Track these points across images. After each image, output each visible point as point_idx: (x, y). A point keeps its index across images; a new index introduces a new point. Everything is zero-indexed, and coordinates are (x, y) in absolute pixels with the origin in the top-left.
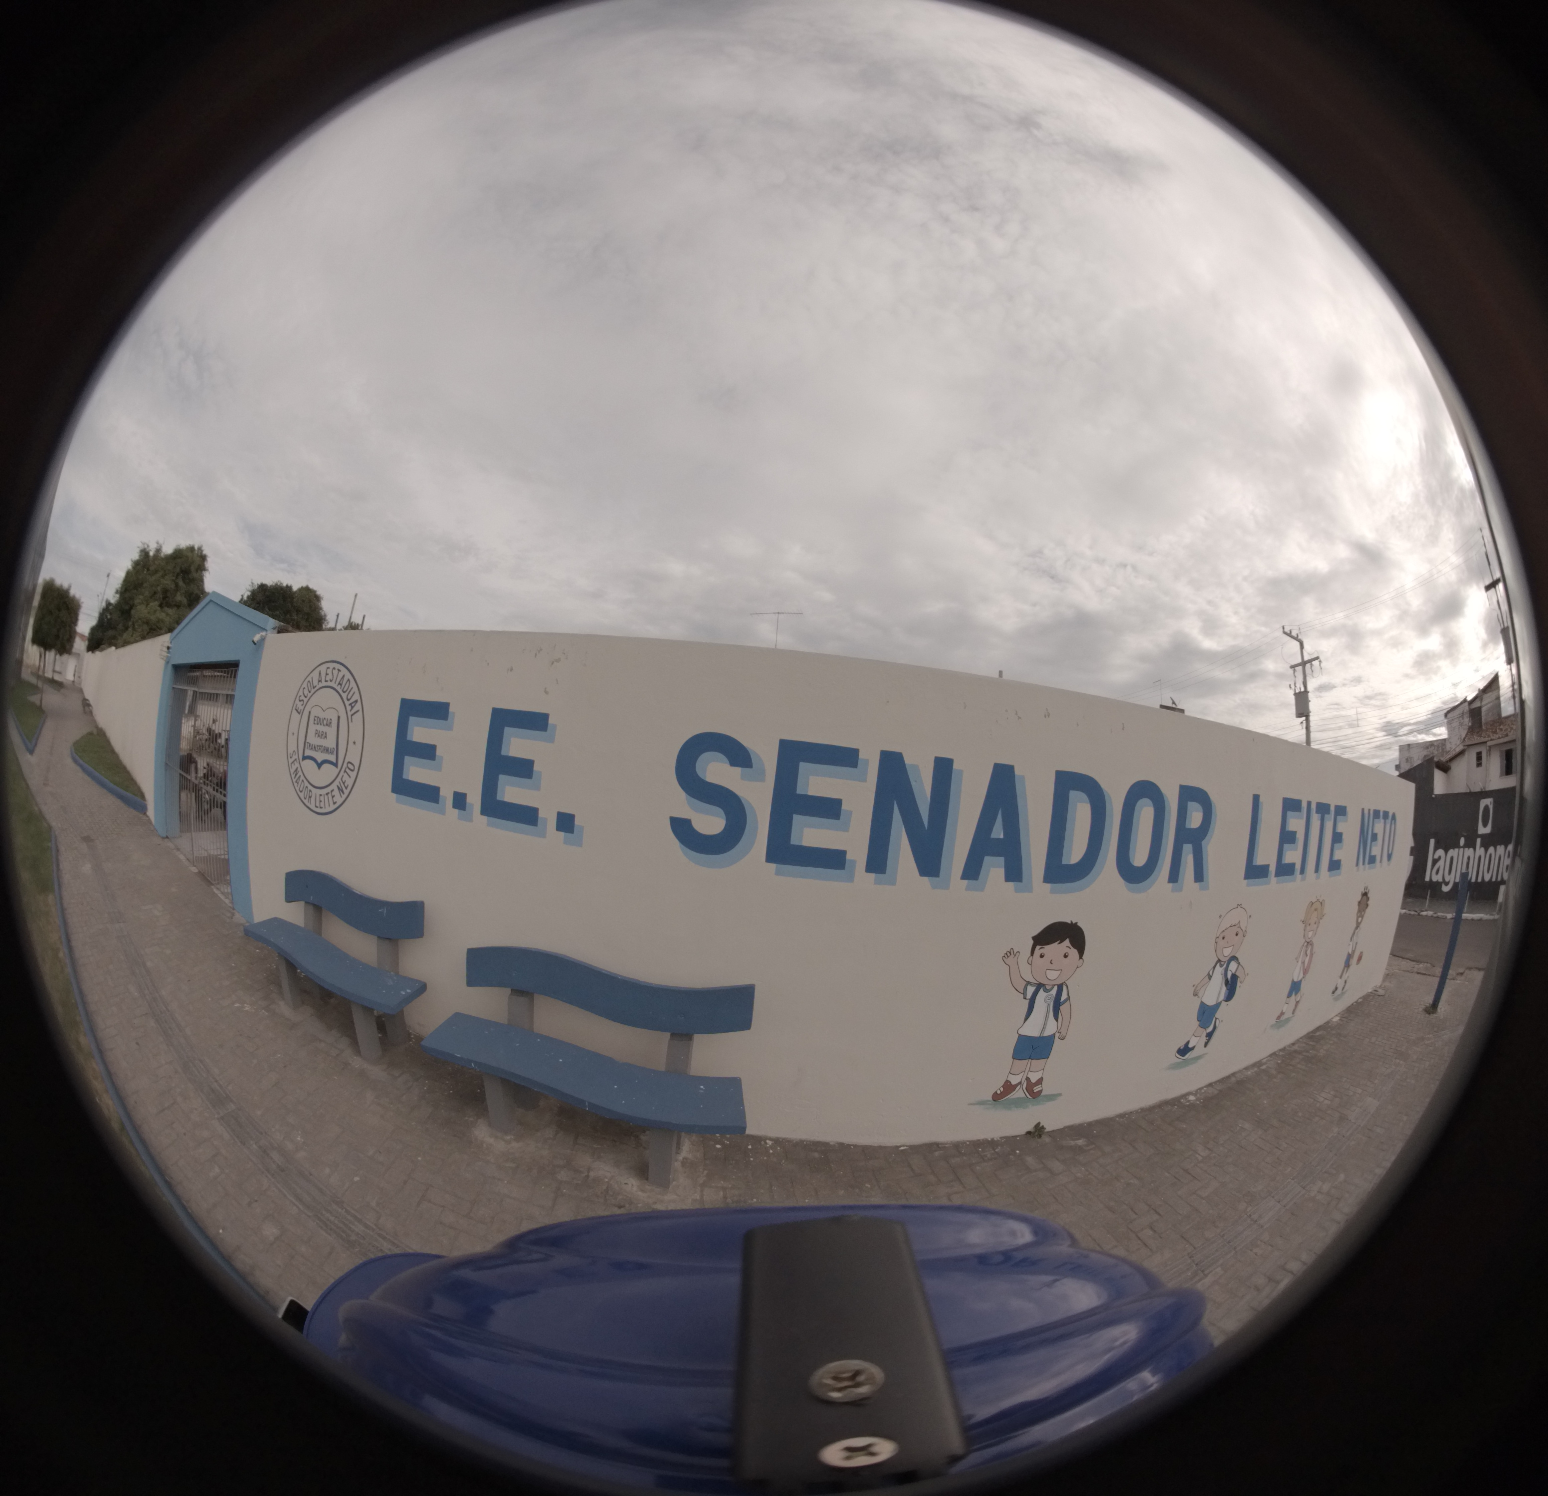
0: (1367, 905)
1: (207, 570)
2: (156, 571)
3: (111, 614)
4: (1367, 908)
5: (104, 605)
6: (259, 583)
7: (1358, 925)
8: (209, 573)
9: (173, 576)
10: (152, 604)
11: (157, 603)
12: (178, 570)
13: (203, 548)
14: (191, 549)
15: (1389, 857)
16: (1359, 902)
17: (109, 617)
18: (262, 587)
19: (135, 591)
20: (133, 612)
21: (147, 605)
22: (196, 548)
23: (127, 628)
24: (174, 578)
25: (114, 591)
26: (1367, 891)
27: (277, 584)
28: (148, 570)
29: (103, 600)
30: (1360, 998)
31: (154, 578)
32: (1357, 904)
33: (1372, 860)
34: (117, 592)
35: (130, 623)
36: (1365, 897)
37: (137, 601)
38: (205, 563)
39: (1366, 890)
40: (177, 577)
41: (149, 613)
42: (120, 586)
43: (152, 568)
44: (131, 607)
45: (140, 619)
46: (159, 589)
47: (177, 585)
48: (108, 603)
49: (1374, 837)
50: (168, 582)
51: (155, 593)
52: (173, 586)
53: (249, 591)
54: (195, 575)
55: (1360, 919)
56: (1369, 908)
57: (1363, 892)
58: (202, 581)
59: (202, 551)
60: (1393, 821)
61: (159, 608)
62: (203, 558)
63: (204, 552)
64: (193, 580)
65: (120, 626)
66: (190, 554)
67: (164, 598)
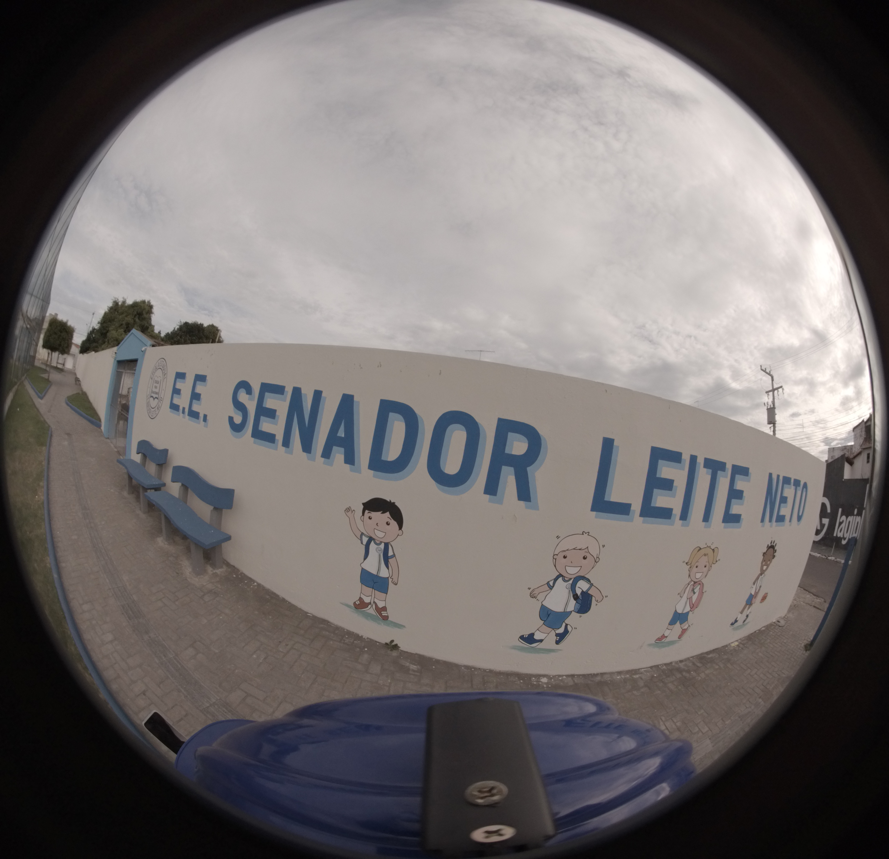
0: (774, 556)
1: (154, 313)
2: (122, 313)
3: (95, 335)
4: (773, 558)
5: (91, 329)
6: (185, 322)
7: (762, 572)
8: (155, 315)
9: (133, 316)
10: (119, 330)
11: (122, 330)
12: (135, 313)
13: (151, 302)
14: (144, 302)
15: (799, 518)
16: (764, 554)
17: (94, 336)
18: (186, 324)
19: (110, 323)
20: (108, 334)
21: (117, 331)
22: (146, 301)
23: (104, 343)
24: (133, 317)
25: (97, 322)
26: (774, 545)
27: (195, 323)
28: (118, 312)
29: (90, 327)
30: (764, 627)
31: (121, 317)
32: (762, 554)
33: (781, 519)
34: (99, 323)
35: (106, 340)
36: (771, 549)
37: (110, 329)
38: (152, 310)
39: (772, 544)
40: (135, 317)
41: (118, 335)
42: (100, 320)
43: (119, 311)
44: (108, 332)
45: (113, 338)
46: (124, 322)
47: (135, 321)
48: (93, 328)
49: (784, 500)
50: (129, 319)
51: (122, 325)
52: (132, 321)
53: (178, 325)
54: (145, 316)
55: (765, 567)
56: (775, 558)
57: (770, 545)
58: (150, 319)
59: (150, 303)
60: (805, 489)
61: (124, 333)
62: (151, 307)
63: (153, 303)
64: (144, 319)
65: (100, 341)
66: (142, 305)
67: (127, 328)
